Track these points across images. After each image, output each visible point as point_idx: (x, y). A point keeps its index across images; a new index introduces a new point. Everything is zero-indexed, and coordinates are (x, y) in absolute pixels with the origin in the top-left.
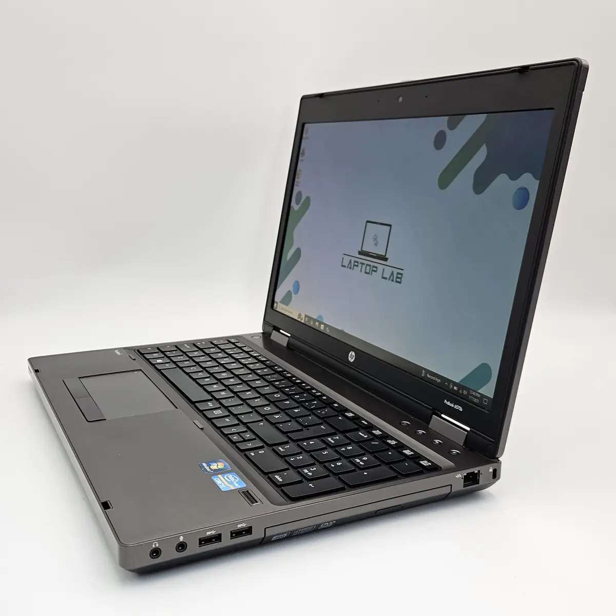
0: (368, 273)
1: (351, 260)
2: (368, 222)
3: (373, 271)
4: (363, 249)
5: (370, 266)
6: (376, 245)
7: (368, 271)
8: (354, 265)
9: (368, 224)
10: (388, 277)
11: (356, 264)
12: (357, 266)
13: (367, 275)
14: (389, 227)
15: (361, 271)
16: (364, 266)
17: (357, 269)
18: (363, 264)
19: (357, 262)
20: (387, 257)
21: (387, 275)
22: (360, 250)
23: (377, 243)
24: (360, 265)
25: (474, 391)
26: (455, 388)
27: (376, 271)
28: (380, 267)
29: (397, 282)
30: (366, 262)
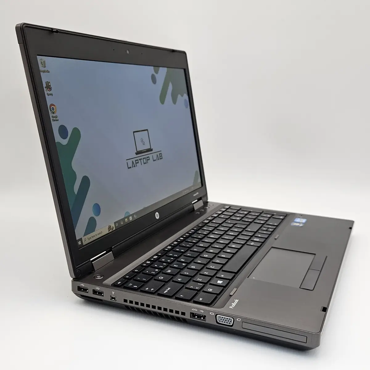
0: (146, 163)
1: (133, 161)
2: (134, 132)
3: (148, 160)
4: (138, 151)
5: (145, 158)
6: (144, 144)
7: (145, 162)
8: (136, 163)
9: (134, 133)
10: (156, 159)
11: (137, 162)
12: (138, 163)
13: (145, 164)
14: (147, 131)
15: (141, 164)
16: (142, 161)
17: (139, 165)
18: (140, 159)
19: (137, 160)
20: (152, 148)
21: (155, 158)
22: (136, 152)
23: (144, 143)
24: (139, 161)
26: (193, 188)
27: (149, 159)
28: (150, 156)
29: (161, 159)
30: (142, 157)
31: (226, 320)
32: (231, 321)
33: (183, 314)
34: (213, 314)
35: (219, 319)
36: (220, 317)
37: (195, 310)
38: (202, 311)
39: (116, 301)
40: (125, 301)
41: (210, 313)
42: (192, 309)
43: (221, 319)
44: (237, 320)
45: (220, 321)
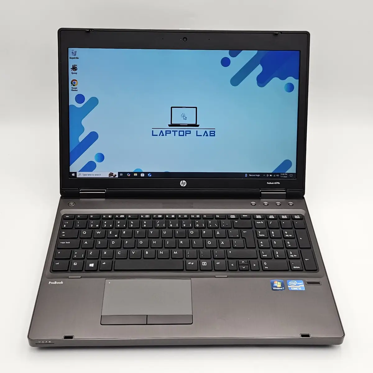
1: (161, 131)
3: (187, 133)
4: (173, 123)
5: (183, 131)
7: (182, 134)
8: (167, 133)
9: (173, 108)
14: (195, 109)
15: (175, 135)
17: (170, 135)
18: (175, 131)
19: (169, 131)
20: (198, 124)
21: (201, 134)
22: (170, 124)
23: (186, 118)
24: (172, 132)
25: (283, 173)
26: (271, 175)
28: (193, 131)
29: (211, 136)
30: (178, 130)
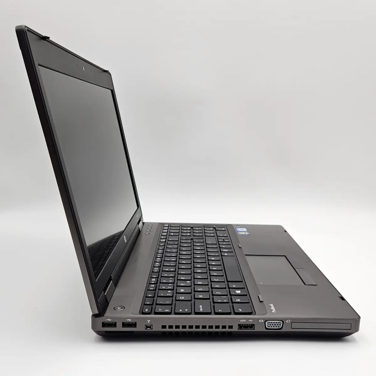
31: (275, 325)
32: (280, 325)
33: (231, 327)
34: (263, 321)
35: (268, 325)
36: (269, 323)
37: (243, 322)
38: (251, 321)
39: (152, 329)
40: (164, 327)
41: (260, 321)
42: (241, 321)
43: (270, 325)
44: (287, 321)
45: (269, 327)
